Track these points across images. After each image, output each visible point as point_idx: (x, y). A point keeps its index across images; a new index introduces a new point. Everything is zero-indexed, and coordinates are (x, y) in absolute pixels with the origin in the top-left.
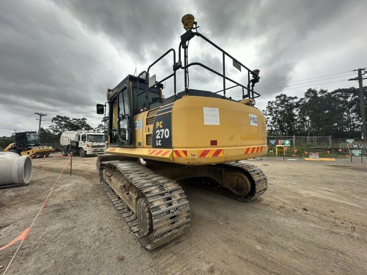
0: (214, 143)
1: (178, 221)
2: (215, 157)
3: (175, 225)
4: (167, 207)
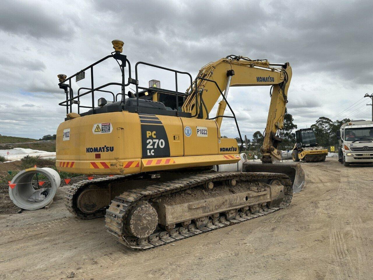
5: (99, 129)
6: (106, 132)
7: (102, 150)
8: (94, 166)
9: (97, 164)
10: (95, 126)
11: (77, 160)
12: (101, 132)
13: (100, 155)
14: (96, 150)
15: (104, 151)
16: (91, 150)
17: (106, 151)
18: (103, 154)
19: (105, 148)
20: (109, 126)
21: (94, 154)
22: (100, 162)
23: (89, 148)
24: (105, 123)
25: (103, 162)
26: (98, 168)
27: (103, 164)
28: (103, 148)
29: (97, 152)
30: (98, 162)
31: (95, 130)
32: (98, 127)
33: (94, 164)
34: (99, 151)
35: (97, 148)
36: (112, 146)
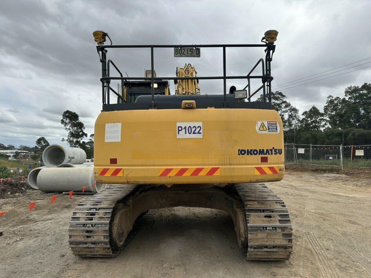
0: (114, 161)
1: (93, 236)
2: (114, 177)
3: (90, 240)
4: (86, 220)
5: (264, 127)
6: (273, 132)
7: (270, 152)
8: (260, 172)
9: (264, 169)
10: (259, 123)
11: (222, 165)
12: (267, 131)
13: (267, 158)
14: (261, 152)
15: (272, 154)
16: (255, 152)
17: (274, 154)
18: (271, 158)
19: (273, 150)
20: (276, 125)
21: (259, 157)
22: (268, 167)
23: (251, 150)
24: (272, 122)
25: (272, 167)
26: (266, 174)
27: (272, 169)
28: (271, 150)
29: (264, 154)
30: (265, 166)
31: (259, 128)
32: (263, 125)
33: (259, 169)
34: (266, 154)
35: (263, 150)
36: (280, 149)
